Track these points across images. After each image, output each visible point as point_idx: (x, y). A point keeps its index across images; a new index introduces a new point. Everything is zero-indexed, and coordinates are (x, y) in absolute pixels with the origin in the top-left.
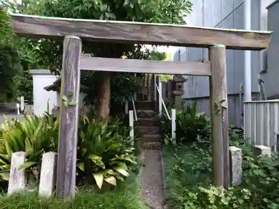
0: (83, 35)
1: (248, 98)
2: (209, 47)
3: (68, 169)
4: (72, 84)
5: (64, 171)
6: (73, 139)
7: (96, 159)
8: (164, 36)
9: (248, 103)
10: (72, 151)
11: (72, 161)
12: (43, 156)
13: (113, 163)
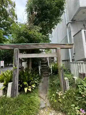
0: (19, 48)
1: (71, 61)
2: (56, 49)
3: (15, 88)
4: (16, 62)
5: (14, 89)
6: (17, 78)
7: (25, 83)
8: (42, 47)
9: (71, 63)
10: (17, 82)
11: (17, 85)
12: (9, 84)
13: (31, 84)
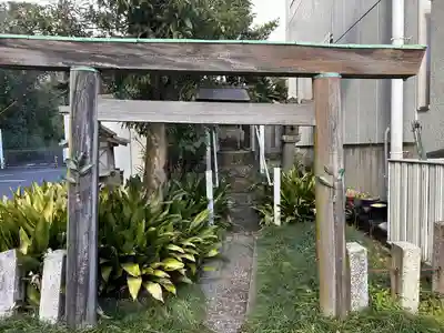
0: (100, 64)
1: (397, 153)
3: (81, 279)
6: (89, 232)
8: (233, 61)
9: (395, 162)
10: (88, 251)
